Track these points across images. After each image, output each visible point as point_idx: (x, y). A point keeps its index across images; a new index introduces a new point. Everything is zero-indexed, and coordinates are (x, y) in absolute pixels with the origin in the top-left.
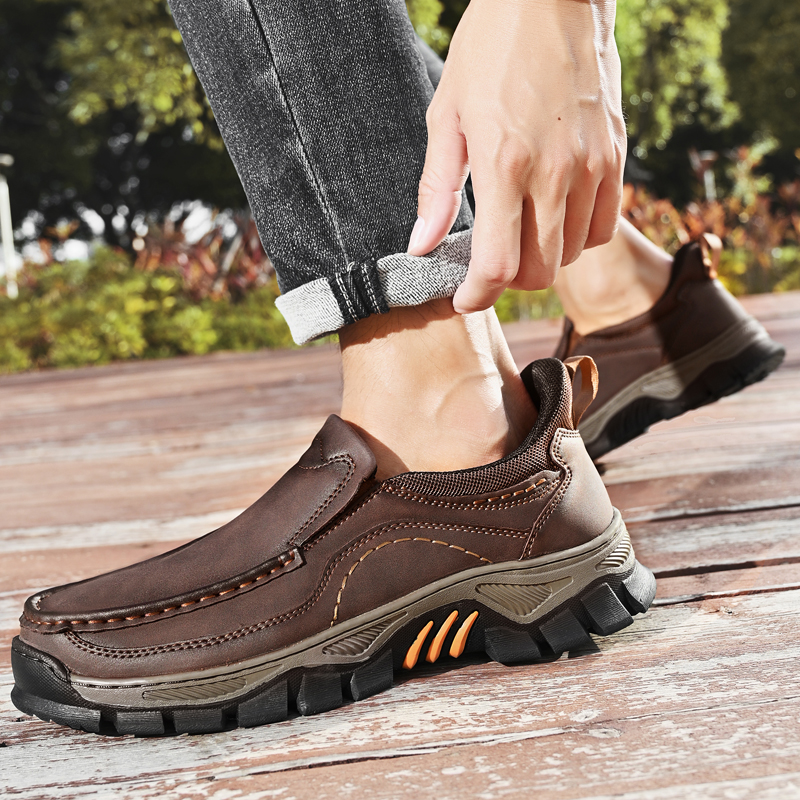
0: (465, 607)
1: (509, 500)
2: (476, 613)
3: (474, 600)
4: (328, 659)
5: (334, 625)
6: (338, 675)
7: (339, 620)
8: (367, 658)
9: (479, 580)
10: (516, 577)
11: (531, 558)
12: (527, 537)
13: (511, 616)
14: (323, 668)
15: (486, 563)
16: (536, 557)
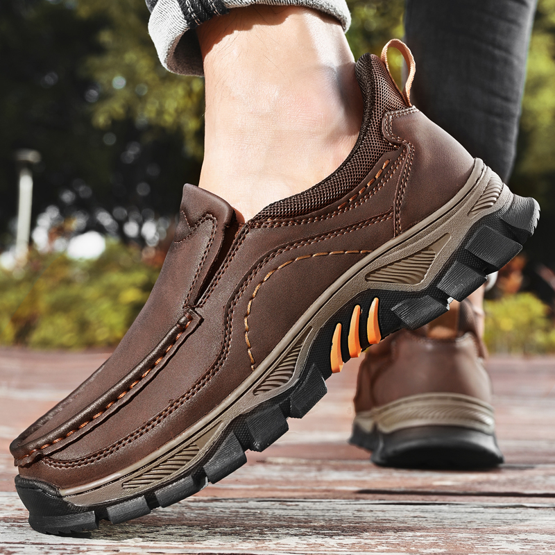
0: (364, 300)
1: (366, 193)
2: (376, 300)
3: (369, 290)
4: (262, 397)
5: (255, 368)
6: (277, 406)
7: (257, 362)
8: (297, 380)
9: (365, 271)
10: (396, 254)
11: (404, 231)
12: (392, 216)
13: (409, 288)
14: (260, 407)
15: (367, 254)
16: (408, 229)
